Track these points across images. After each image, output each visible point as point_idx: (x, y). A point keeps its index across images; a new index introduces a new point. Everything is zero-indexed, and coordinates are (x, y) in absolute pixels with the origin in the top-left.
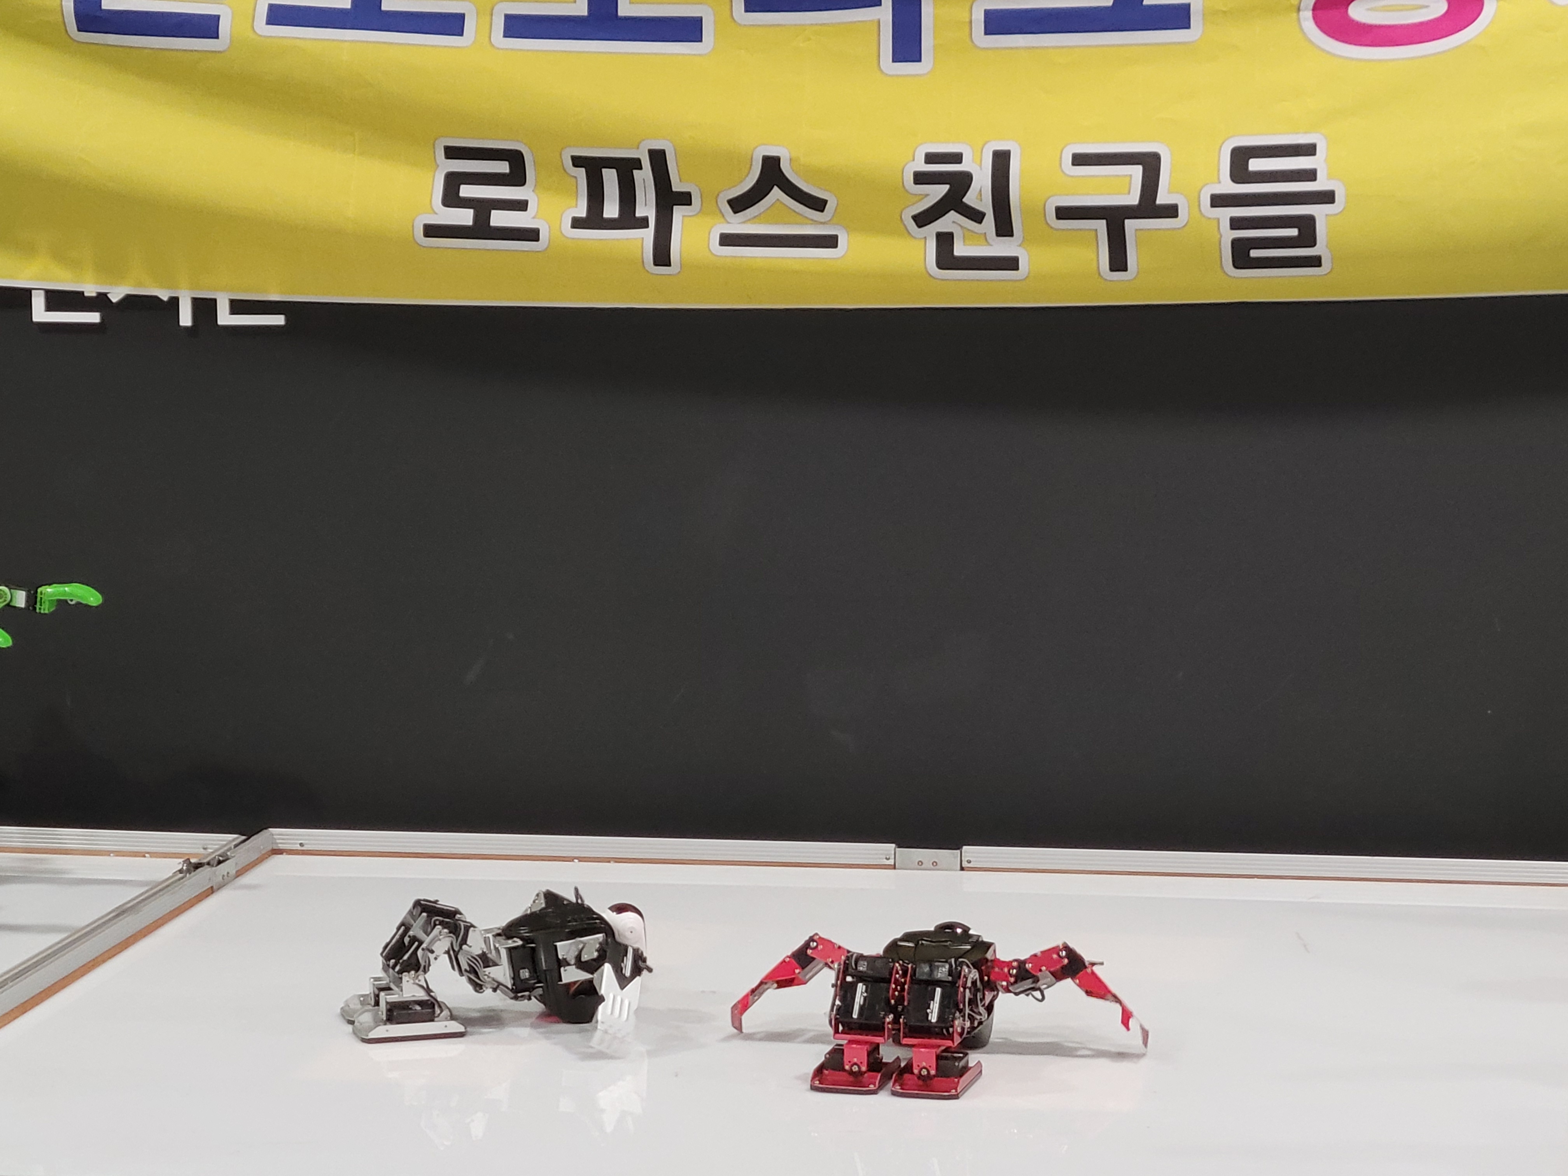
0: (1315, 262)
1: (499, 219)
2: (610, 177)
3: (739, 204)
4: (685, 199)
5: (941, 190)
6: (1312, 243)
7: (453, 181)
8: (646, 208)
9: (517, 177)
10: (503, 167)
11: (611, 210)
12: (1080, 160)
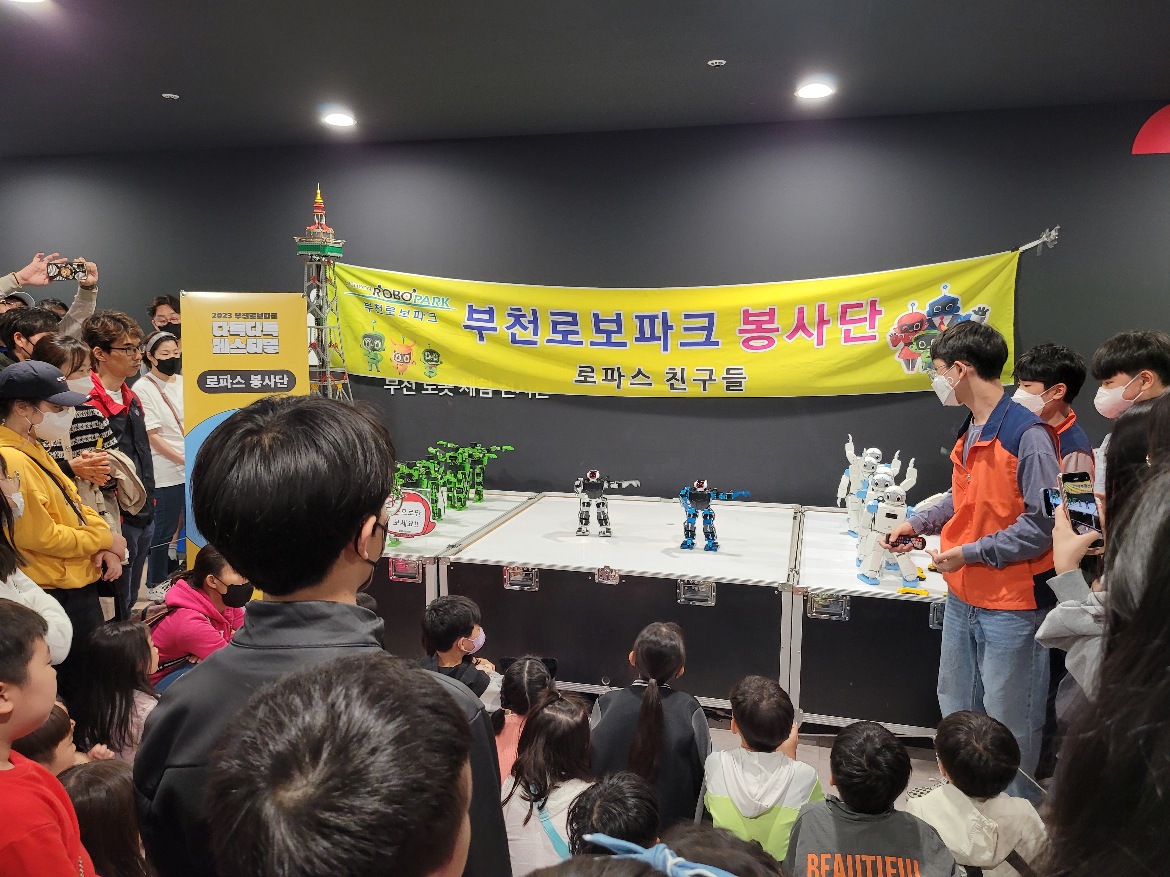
0: (742, 390)
1: (589, 379)
2: (609, 372)
3: (633, 377)
4: (623, 376)
5: (672, 375)
6: (741, 386)
7: (580, 372)
8: (616, 377)
9: (592, 371)
10: (590, 370)
11: (610, 378)
12: (697, 370)
